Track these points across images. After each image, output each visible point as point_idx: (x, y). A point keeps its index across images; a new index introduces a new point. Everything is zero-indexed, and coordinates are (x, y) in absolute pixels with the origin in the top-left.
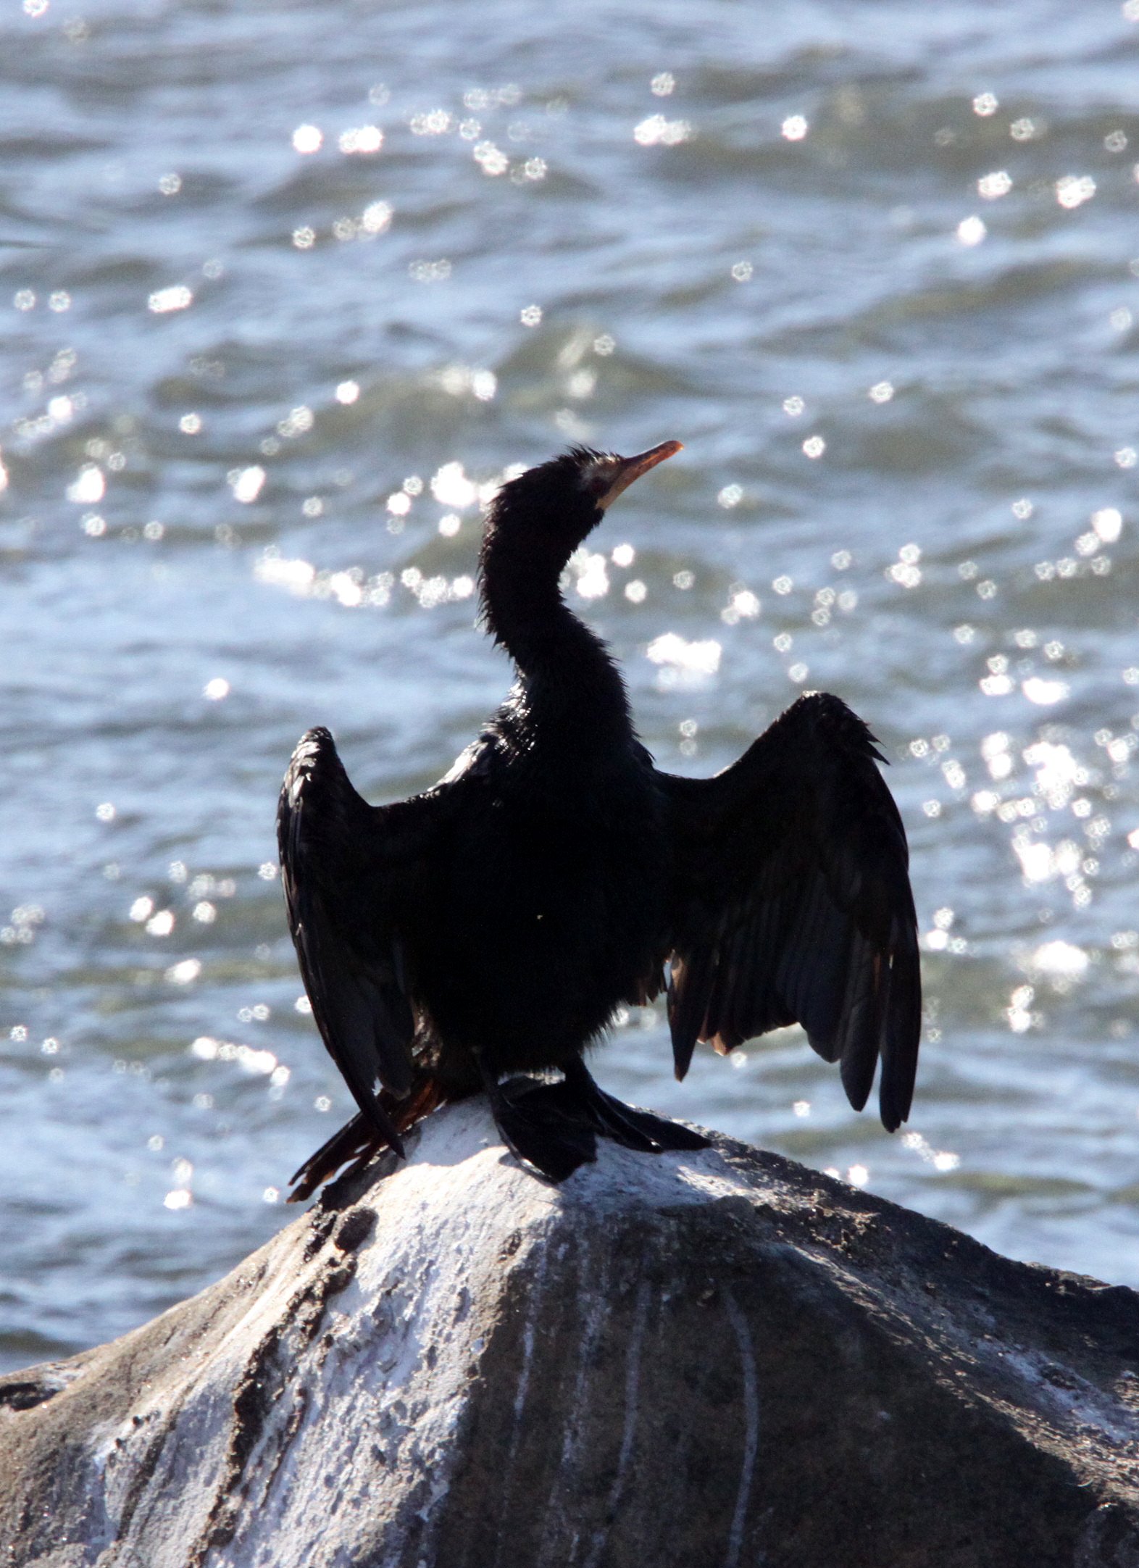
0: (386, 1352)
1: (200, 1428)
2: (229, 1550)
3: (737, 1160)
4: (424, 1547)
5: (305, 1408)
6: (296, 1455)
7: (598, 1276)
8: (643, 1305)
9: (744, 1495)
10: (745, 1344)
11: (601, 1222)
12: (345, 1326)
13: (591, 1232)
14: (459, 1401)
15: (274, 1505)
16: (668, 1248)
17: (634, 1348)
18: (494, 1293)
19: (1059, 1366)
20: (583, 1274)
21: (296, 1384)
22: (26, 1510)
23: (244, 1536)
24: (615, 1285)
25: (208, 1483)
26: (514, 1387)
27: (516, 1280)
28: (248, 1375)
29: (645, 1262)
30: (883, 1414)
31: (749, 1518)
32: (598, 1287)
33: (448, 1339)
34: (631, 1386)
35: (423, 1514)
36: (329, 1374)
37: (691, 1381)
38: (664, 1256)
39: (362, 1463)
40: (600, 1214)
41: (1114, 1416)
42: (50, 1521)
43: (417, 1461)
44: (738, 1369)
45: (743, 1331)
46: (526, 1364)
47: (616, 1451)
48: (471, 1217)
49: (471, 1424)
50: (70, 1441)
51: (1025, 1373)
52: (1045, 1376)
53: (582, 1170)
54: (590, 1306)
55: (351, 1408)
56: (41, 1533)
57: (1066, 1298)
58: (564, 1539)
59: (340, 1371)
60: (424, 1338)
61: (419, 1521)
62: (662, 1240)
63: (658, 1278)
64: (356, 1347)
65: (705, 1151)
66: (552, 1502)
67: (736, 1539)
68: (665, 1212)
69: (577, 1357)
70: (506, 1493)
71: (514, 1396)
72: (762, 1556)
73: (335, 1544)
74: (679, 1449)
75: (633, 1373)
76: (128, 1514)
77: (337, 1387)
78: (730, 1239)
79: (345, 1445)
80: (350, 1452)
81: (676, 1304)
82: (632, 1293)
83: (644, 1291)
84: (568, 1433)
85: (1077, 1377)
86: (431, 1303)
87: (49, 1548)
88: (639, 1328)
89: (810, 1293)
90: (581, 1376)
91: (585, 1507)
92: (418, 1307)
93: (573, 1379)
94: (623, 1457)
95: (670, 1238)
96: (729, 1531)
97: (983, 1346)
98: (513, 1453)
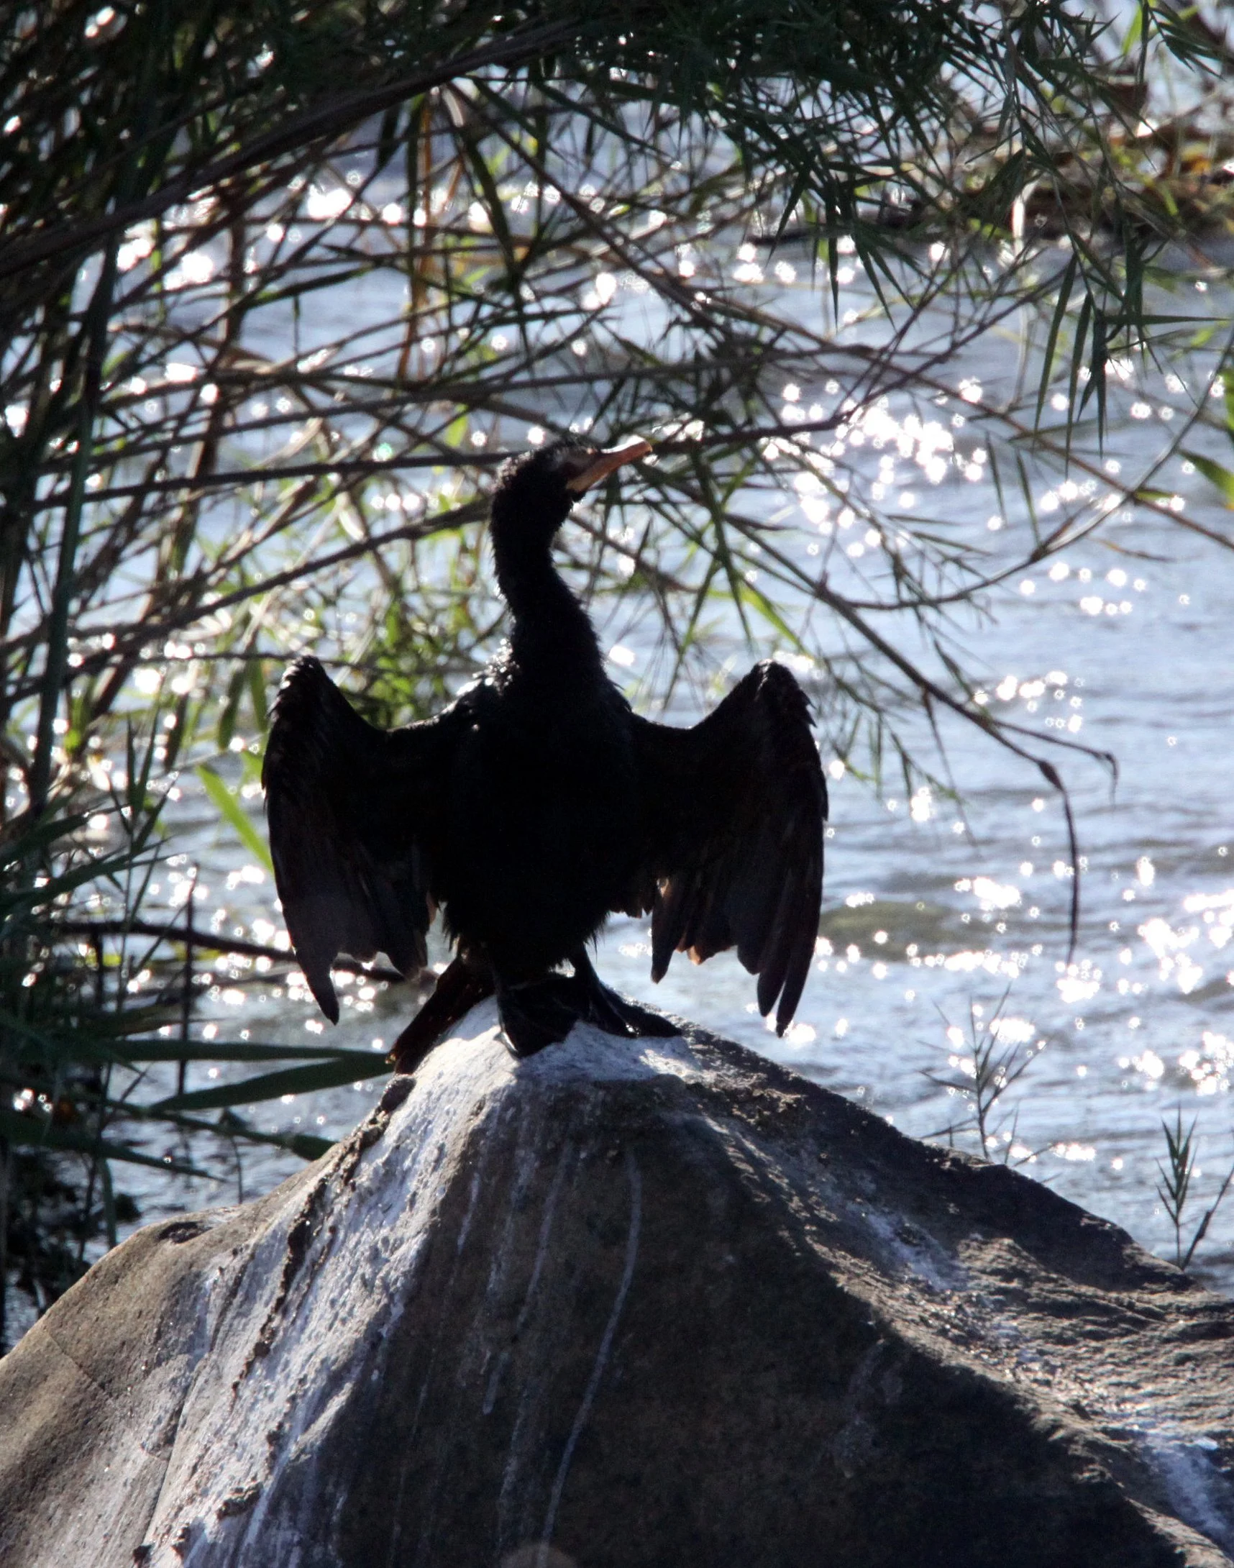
0: (387, 1197)
1: (269, 1258)
2: (266, 1361)
3: (700, 1047)
4: (379, 1359)
5: (332, 1242)
6: (320, 1281)
7: (533, 1136)
8: (563, 1161)
9: (613, 1322)
10: (636, 1197)
11: (543, 1090)
12: (365, 1177)
13: (534, 1098)
14: (422, 1237)
15: (299, 1322)
16: (592, 1114)
17: (551, 1198)
18: (459, 1148)
19: (915, 1227)
20: (522, 1135)
21: (330, 1222)
22: (159, 1327)
23: (276, 1348)
24: (545, 1143)
25: (267, 1304)
26: (458, 1225)
27: (475, 1136)
28: (303, 1215)
29: (572, 1126)
30: (730, 1258)
31: (614, 1343)
32: (532, 1144)
33: (426, 1186)
34: (545, 1229)
35: (384, 1331)
36: (351, 1213)
37: (591, 1226)
38: (587, 1120)
39: (355, 1289)
40: (545, 1084)
41: (945, 1270)
42: (172, 1336)
43: (386, 1286)
44: (628, 1218)
45: (637, 1186)
46: (471, 1207)
47: (526, 1282)
48: (462, 1086)
49: (426, 1257)
50: (194, 1269)
51: (881, 1231)
52: (898, 1234)
53: (551, 1048)
54: (524, 1160)
55: (358, 1243)
56: (165, 1346)
57: (949, 1172)
58: (480, 1355)
59: (358, 1211)
60: (412, 1184)
61: (380, 1337)
62: (588, 1107)
63: (579, 1139)
64: (370, 1192)
65: (675, 1039)
66: (476, 1324)
67: (602, 1359)
68: (598, 1085)
69: (508, 1202)
70: (443, 1316)
71: (458, 1233)
72: (619, 1373)
73: (322, 1356)
74: (573, 1282)
75: (548, 1218)
76: (217, 1331)
77: (354, 1226)
78: (644, 1108)
79: (349, 1273)
80: (350, 1280)
81: (591, 1161)
82: (557, 1150)
83: (567, 1149)
84: (494, 1266)
85: (929, 1237)
86: (422, 1158)
87: (168, 1358)
88: (558, 1181)
89: (696, 1154)
90: (509, 1218)
91: (499, 1329)
92: (414, 1161)
93: (503, 1222)
94: (531, 1287)
95: (595, 1106)
96: (597, 1352)
97: (851, 1206)
98: (452, 1282)
